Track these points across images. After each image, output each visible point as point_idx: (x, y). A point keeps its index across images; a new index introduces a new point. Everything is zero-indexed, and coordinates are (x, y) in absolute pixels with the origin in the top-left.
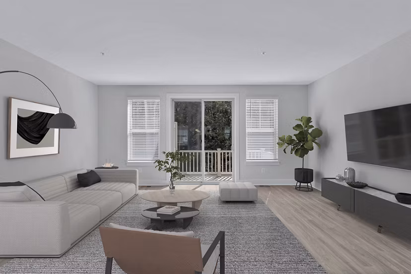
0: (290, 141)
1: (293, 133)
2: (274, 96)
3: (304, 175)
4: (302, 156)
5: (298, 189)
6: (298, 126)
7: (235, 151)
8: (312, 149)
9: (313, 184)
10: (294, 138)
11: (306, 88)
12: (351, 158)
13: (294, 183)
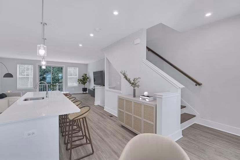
0: (81, 80)
1: (82, 78)
2: (77, 67)
3: (85, 90)
4: (84, 84)
5: (84, 93)
6: (83, 76)
7: (64, 84)
8: (86, 82)
9: (87, 92)
10: (82, 79)
11: (87, 65)
12: (94, 84)
13: (82, 92)
